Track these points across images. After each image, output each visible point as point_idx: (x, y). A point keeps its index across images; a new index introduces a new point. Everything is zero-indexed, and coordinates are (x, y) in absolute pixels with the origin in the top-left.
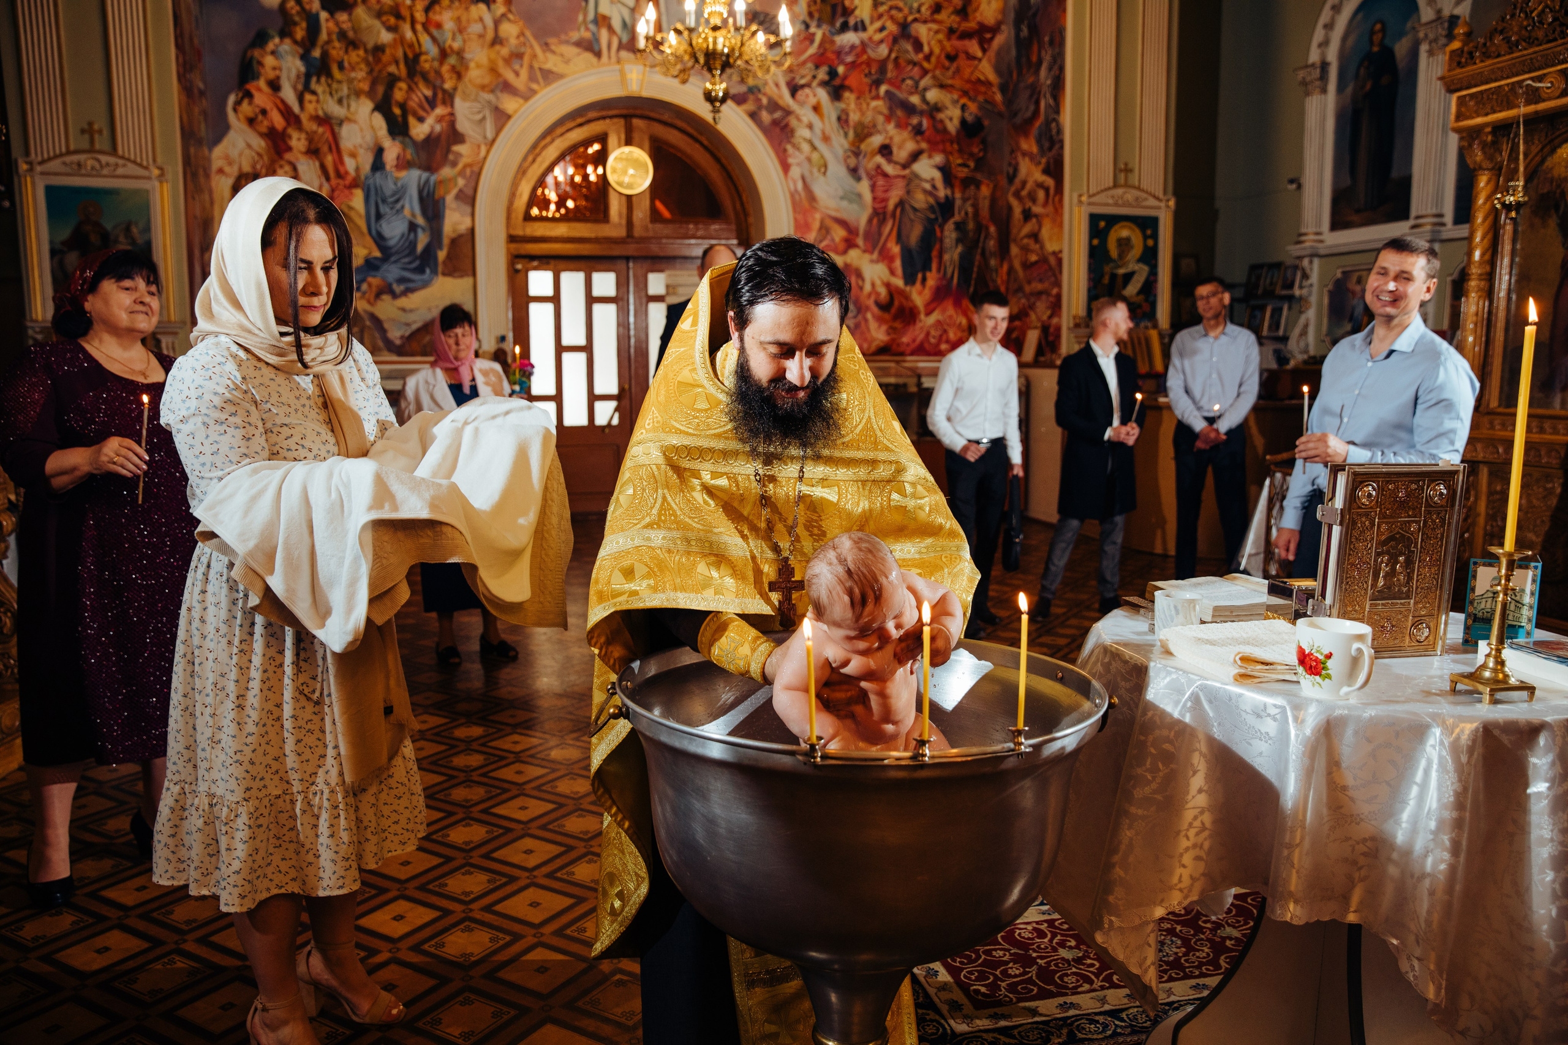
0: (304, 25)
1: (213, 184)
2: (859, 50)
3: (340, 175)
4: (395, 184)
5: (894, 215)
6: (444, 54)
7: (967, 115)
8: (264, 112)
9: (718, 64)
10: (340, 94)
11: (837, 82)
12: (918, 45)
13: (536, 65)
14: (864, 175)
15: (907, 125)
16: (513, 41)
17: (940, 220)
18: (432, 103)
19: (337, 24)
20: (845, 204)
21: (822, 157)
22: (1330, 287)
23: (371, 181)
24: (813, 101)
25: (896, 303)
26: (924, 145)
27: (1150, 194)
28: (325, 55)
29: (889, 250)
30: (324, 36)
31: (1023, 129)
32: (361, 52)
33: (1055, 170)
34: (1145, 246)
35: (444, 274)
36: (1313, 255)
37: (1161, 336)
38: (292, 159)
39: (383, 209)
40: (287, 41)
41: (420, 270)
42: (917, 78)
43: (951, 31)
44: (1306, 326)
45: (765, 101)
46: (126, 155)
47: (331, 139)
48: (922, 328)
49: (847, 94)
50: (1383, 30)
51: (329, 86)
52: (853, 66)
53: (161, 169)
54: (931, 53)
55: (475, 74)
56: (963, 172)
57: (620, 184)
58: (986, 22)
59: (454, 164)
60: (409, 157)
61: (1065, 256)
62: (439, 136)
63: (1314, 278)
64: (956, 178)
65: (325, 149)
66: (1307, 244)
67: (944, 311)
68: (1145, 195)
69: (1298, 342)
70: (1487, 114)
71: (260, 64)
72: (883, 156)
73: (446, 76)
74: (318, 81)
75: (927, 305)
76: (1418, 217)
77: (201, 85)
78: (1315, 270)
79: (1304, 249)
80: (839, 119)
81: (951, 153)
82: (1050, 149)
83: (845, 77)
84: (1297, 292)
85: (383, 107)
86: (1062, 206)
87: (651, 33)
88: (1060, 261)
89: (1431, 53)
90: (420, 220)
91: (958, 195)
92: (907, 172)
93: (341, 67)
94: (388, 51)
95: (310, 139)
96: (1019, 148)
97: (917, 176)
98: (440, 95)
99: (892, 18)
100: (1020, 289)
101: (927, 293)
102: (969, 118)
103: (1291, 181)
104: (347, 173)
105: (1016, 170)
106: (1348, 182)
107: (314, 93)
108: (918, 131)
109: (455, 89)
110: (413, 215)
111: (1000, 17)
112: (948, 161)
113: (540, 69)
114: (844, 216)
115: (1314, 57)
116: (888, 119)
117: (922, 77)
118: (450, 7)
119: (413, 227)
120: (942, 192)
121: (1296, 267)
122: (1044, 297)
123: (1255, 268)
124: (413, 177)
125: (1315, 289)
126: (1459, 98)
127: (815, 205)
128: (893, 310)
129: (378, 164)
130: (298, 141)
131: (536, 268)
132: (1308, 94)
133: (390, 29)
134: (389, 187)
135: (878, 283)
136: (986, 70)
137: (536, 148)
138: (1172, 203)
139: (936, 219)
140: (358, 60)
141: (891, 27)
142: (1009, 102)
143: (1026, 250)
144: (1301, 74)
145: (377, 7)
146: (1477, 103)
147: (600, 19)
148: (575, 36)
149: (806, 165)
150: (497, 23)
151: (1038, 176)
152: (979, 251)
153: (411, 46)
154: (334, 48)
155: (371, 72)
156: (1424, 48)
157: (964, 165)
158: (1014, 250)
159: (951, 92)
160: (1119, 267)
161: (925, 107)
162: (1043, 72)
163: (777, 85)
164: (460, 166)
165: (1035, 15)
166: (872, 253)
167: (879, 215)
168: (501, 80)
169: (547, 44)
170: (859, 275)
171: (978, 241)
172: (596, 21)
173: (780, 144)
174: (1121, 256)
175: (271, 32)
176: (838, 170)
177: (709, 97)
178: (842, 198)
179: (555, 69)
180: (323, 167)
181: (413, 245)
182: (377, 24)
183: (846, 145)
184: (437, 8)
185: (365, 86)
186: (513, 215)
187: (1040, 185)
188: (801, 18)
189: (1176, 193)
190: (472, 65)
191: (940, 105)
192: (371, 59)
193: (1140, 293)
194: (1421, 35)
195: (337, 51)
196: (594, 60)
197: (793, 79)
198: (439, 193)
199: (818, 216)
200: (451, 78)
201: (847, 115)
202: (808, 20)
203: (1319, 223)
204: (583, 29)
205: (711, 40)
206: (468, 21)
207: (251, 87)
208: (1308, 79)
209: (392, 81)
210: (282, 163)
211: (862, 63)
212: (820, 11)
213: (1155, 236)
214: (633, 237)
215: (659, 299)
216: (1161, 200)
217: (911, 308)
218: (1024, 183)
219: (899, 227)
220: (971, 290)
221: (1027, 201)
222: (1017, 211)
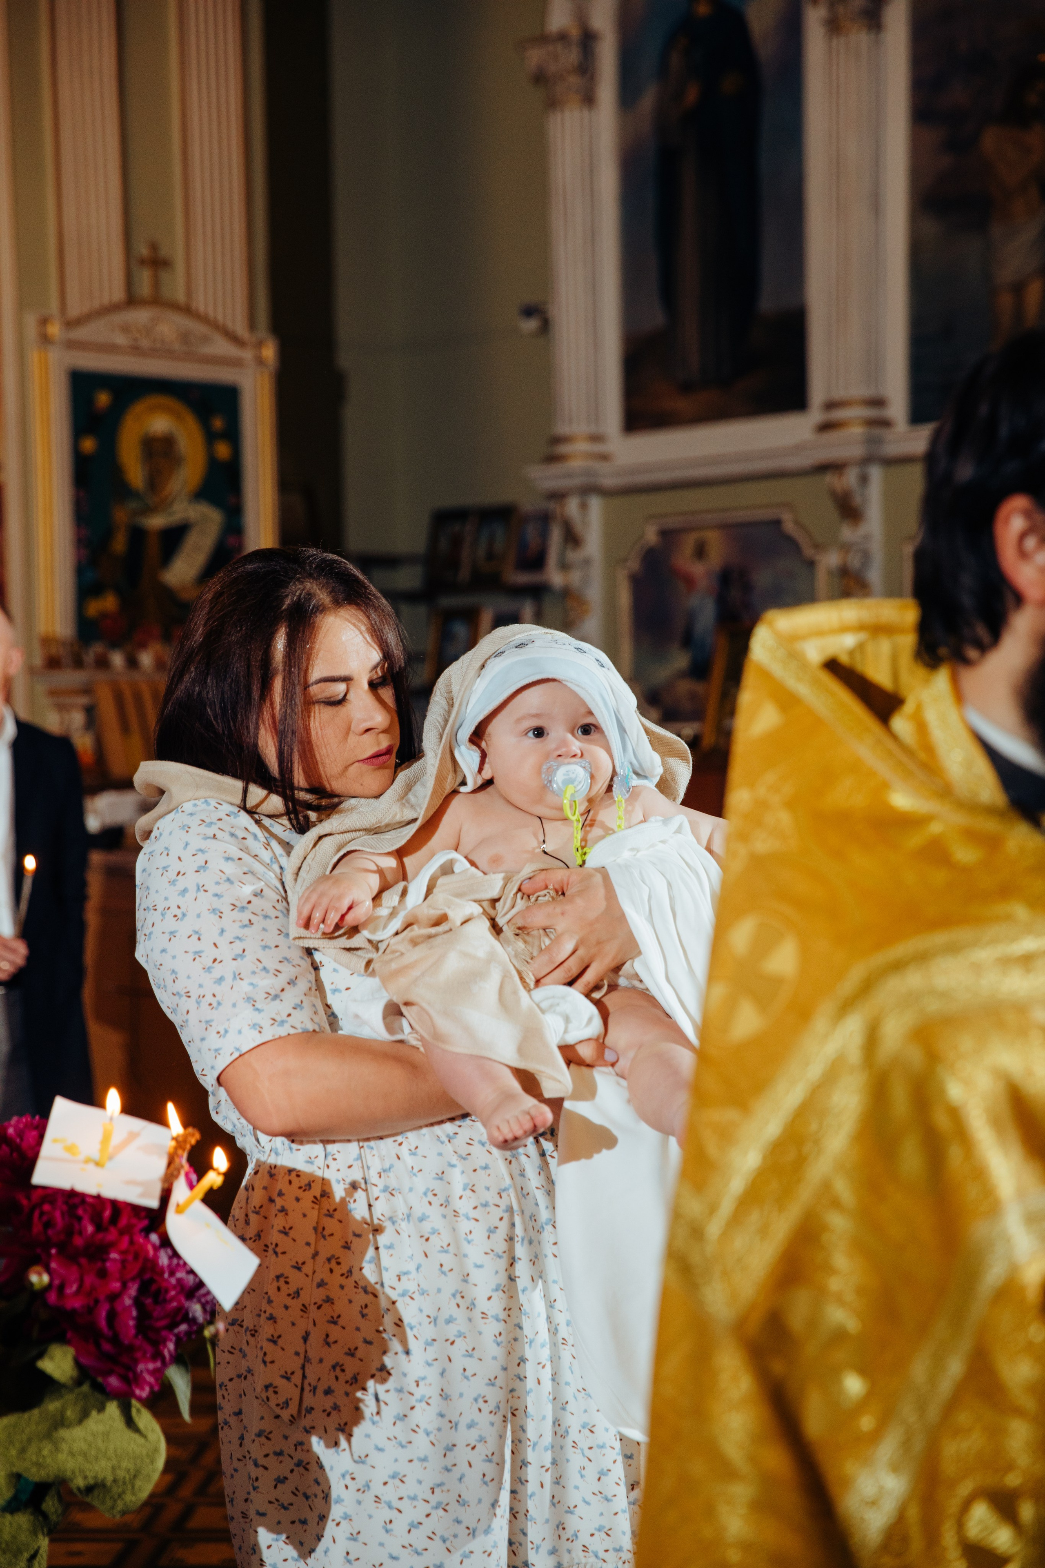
22: (634, 564)
27: (217, 327)
34: (212, 459)
36: (588, 490)
63: (594, 544)
68: (201, 329)
76: (829, 405)
78: (595, 525)
79: (569, 475)
84: (556, 579)
103: (529, 311)
106: (657, 320)
115: (561, 16)
121: (545, 519)
123: (442, 519)
125: (597, 571)
132: (552, 105)
138: (270, 352)
144: (533, 56)
156: (815, 15)
160: (153, 511)
174: (155, 481)
193: (199, 581)
203: (598, 416)
208: (551, 69)
213: (233, 435)
216: (243, 344)
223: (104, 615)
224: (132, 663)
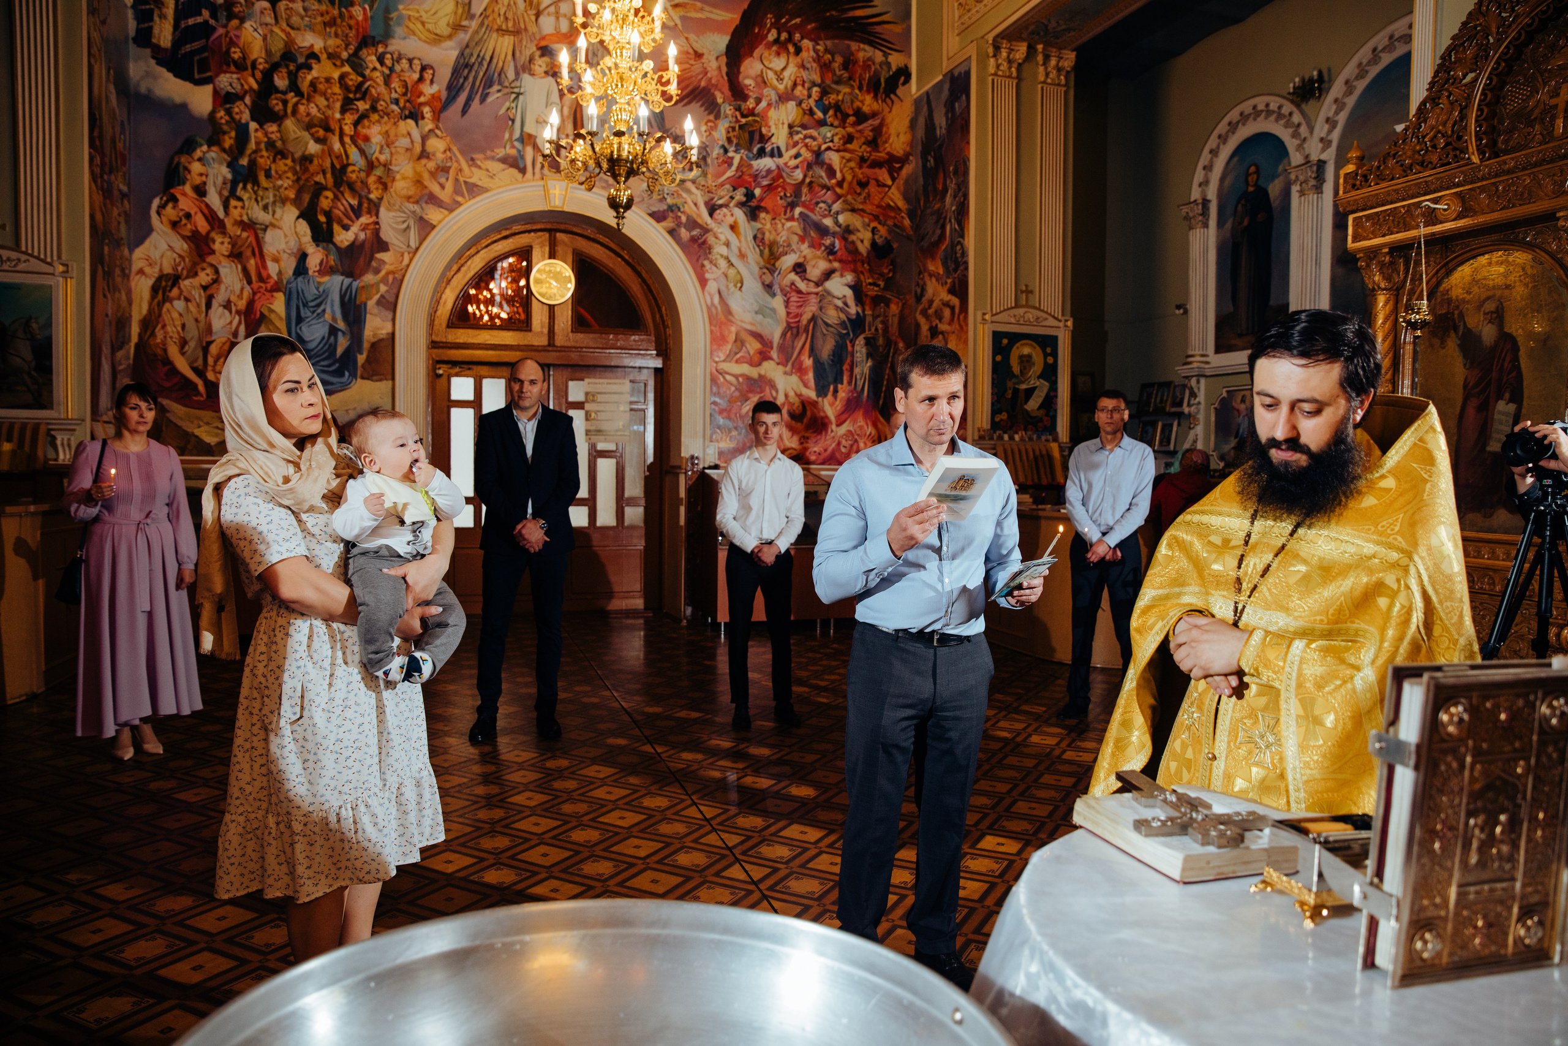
0: (233, 134)
1: (133, 284)
2: (775, 173)
3: (261, 279)
4: (317, 289)
5: (806, 330)
6: (371, 166)
7: (876, 237)
8: (188, 216)
9: (623, 171)
10: (264, 202)
11: (753, 203)
12: (831, 172)
13: (462, 179)
14: (778, 291)
15: (820, 245)
16: (440, 156)
17: (851, 336)
18: (357, 212)
19: (266, 134)
20: (760, 317)
21: (738, 272)
22: (1217, 405)
23: (293, 285)
24: (730, 220)
25: (809, 414)
26: (836, 265)
27: (1050, 314)
28: (253, 163)
29: (801, 363)
30: (252, 145)
31: (930, 252)
32: (289, 162)
33: (960, 289)
34: (1046, 363)
35: (363, 378)
36: (1198, 376)
37: (1061, 448)
38: (214, 262)
39: (305, 312)
40: (214, 148)
41: (339, 373)
42: (830, 201)
43: (863, 160)
45: (684, 219)
46: (30, 251)
47: (254, 244)
48: (833, 438)
49: (763, 215)
50: (1257, 172)
51: (255, 192)
52: (770, 188)
53: (67, 266)
54: (844, 179)
55: (401, 186)
56: (873, 291)
57: (543, 295)
58: (895, 153)
59: (377, 271)
60: (332, 263)
62: (364, 242)
63: (1201, 397)
64: (867, 295)
65: (249, 253)
66: (1195, 365)
67: (855, 422)
68: (1045, 316)
70: (1384, 236)
71: (187, 169)
72: (797, 273)
73: (373, 187)
74: (244, 188)
75: (838, 417)
77: (124, 188)
78: (1202, 389)
79: (1192, 369)
80: (755, 237)
81: (862, 273)
82: (955, 270)
83: (762, 199)
84: (1186, 410)
85: (308, 214)
86: (967, 325)
87: (555, 138)
89: (1302, 193)
90: (341, 325)
91: (868, 312)
92: (820, 288)
93: (268, 175)
94: (315, 162)
95: (233, 244)
96: (926, 269)
97: (829, 293)
98: (366, 205)
99: (806, 146)
101: (839, 405)
102: (879, 241)
103: (1179, 307)
104: (269, 276)
105: (923, 290)
106: (1231, 309)
107: (240, 199)
108: (831, 251)
109: (381, 199)
110: (334, 319)
111: (908, 149)
112: (859, 278)
113: (465, 182)
114: (758, 329)
115: (1195, 194)
116: (802, 239)
117: (834, 202)
118: (379, 121)
119: (333, 331)
120: (853, 310)
121: (1184, 386)
123: (1144, 386)
124: (335, 283)
125: (1202, 407)
126: (1355, 219)
127: (731, 318)
128: (805, 420)
129: (301, 269)
130: (221, 245)
131: (457, 375)
132: (1191, 228)
133: (318, 140)
134: (311, 292)
135: (791, 394)
136: (895, 196)
137: (461, 257)
138: (1070, 323)
139: (848, 334)
140: (286, 168)
141: (806, 155)
142: (916, 227)
144: (1185, 210)
145: (307, 119)
146: (1373, 225)
147: (525, 137)
148: (501, 152)
149: (723, 280)
150: (424, 139)
151: (945, 296)
152: (888, 365)
153: (338, 157)
154: (262, 157)
155: (298, 180)
156: (1295, 189)
157: (874, 284)
159: (862, 217)
160: (1023, 382)
161: (837, 229)
162: (948, 199)
163: (696, 204)
164: (383, 273)
165: (941, 146)
166: (785, 365)
167: (792, 329)
168: (426, 191)
169: (472, 159)
170: (773, 386)
171: (887, 356)
172: (521, 140)
173: (698, 260)
174: (1023, 372)
175: (199, 140)
176: (752, 285)
177: (614, 204)
178: (756, 313)
179: (480, 183)
180: (245, 271)
181: (334, 348)
182: (306, 135)
183: (762, 263)
184: (366, 122)
185: (292, 196)
186: (436, 322)
187: (946, 304)
188: (721, 143)
189: (1073, 315)
190: (398, 177)
191: (851, 228)
192: (298, 168)
193: (1039, 409)
194: (1293, 177)
195: (264, 160)
196: (520, 176)
197: (712, 199)
198: (361, 298)
199: (733, 329)
200: (377, 189)
201: (764, 234)
202: (726, 145)
203: (1204, 346)
204: (508, 146)
205: (615, 146)
206: (396, 135)
207: (176, 191)
208: (1191, 214)
209: (319, 189)
210: (205, 265)
211: (778, 186)
212: (738, 138)
213: (1055, 354)
214: (554, 345)
215: (579, 405)
216: (1060, 321)
217: (822, 418)
218: (931, 302)
219: (812, 341)
220: (881, 402)
221: (933, 318)
222: (925, 328)
224: (1011, 438)
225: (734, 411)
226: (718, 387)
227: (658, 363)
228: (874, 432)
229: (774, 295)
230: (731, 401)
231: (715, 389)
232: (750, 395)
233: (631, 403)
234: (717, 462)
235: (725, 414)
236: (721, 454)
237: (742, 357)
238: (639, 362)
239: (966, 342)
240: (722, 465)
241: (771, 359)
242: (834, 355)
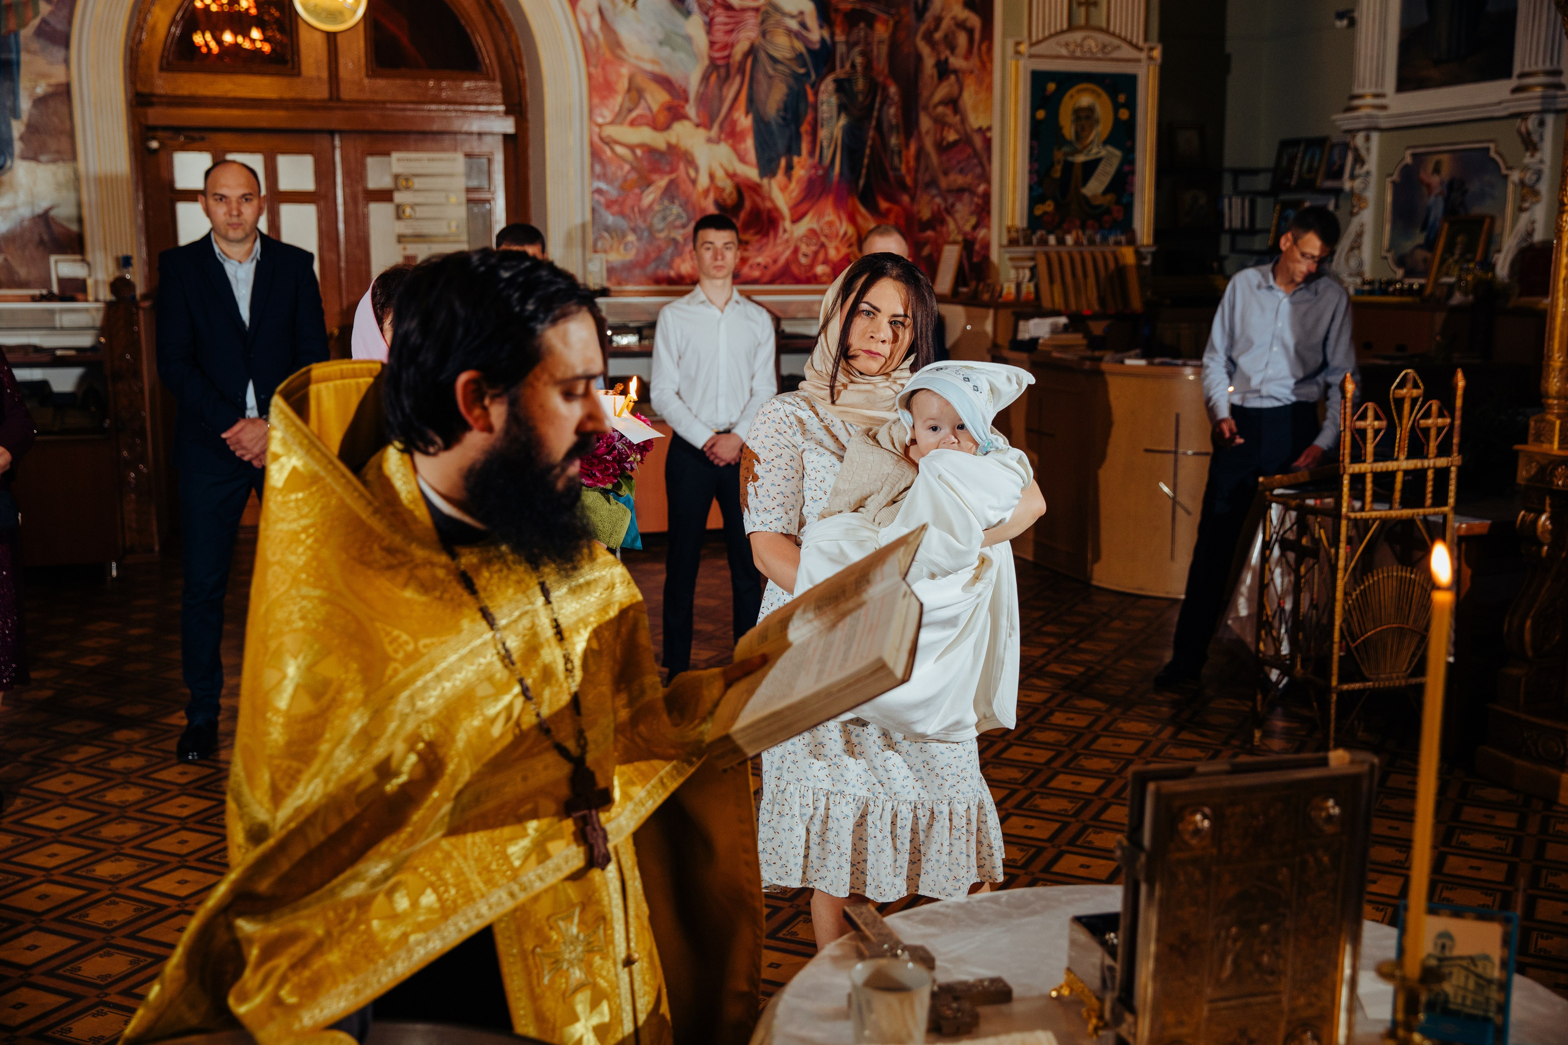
5: (741, 70)
14: (694, 7)
17: (813, 77)
20: (666, 51)
25: (748, 204)
27: (1125, 40)
29: (734, 123)
33: (981, 3)
34: (1116, 119)
36: (1369, 129)
37: (1139, 255)
44: (1360, 235)
48: (787, 241)
57: (317, 15)
61: (995, 135)
63: (1372, 163)
64: (837, 10)
66: (1364, 112)
67: (820, 215)
68: (1116, 42)
69: (1347, 260)
75: (793, 208)
76: (1522, 75)
78: (1373, 150)
79: (1358, 118)
84: (1347, 185)
86: (991, 60)
88: (988, 142)
91: (840, 38)
97: (776, 8)
100: (933, 183)
101: (795, 188)
103: (1340, 16)
106: (1423, 18)
114: (666, 70)
120: (816, 34)
122: (966, 196)
123: (1288, 145)
125: (1373, 180)
127: (619, 52)
131: (184, 148)
135: (720, 174)
138: (1157, 53)
139: (808, 74)
143: (941, 123)
152: (874, 123)
158: (925, 123)
160: (1079, 152)
166: (709, 127)
167: (719, 68)
170: (691, 162)
171: (871, 108)
174: (1080, 135)
178: (661, 43)
186: (142, 61)
187: (961, 25)
189: (1163, 38)
193: (1105, 192)
198: (7, 25)
199: (625, 71)
203: (1380, 80)
213: (1131, 105)
214: (339, 99)
215: (384, 196)
216: (1141, 49)
217: (769, 211)
218: (938, 20)
219: (751, 88)
220: (862, 182)
221: (942, 47)
222: (929, 62)
223: (1045, 213)
224: (1061, 241)
225: (630, 202)
226: (604, 165)
227: (508, 126)
228: (851, 231)
229: (687, 14)
230: (625, 187)
231: (598, 168)
232: (655, 177)
233: (469, 190)
234: (606, 284)
235: (616, 208)
236: (611, 271)
237: (641, 116)
238: (476, 125)
239: (990, 88)
240: (613, 288)
241: (685, 117)
242: (786, 109)
